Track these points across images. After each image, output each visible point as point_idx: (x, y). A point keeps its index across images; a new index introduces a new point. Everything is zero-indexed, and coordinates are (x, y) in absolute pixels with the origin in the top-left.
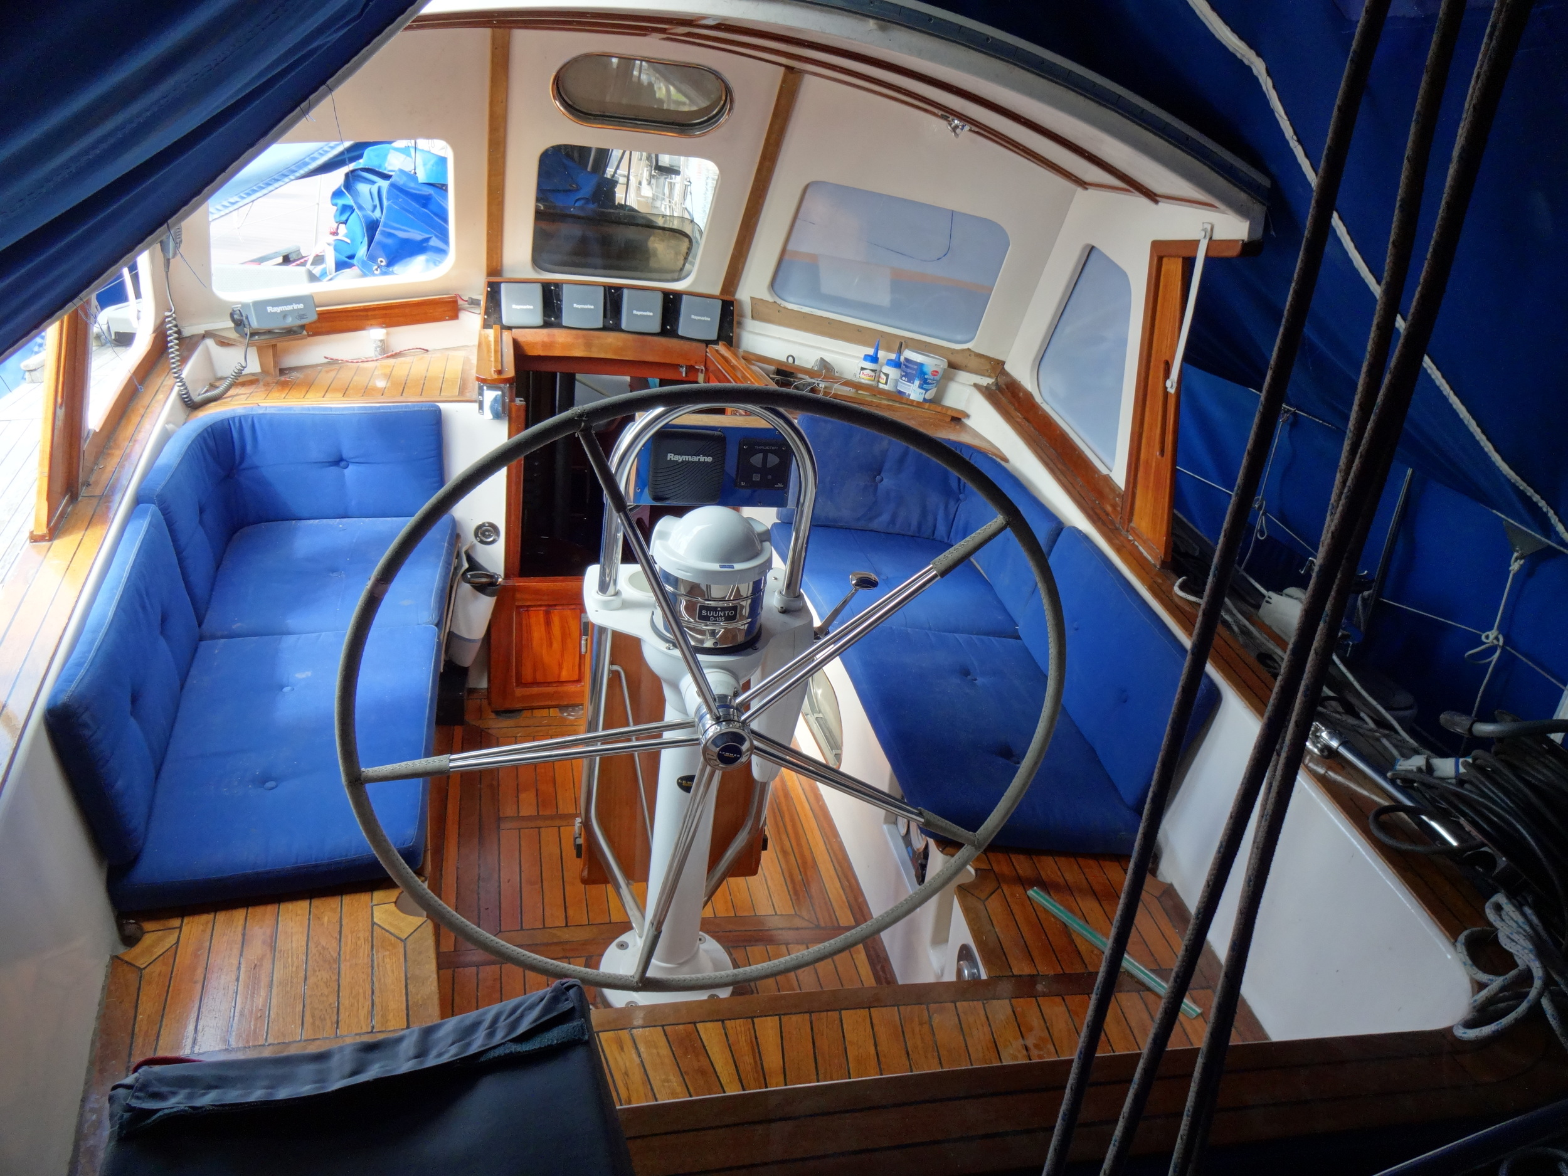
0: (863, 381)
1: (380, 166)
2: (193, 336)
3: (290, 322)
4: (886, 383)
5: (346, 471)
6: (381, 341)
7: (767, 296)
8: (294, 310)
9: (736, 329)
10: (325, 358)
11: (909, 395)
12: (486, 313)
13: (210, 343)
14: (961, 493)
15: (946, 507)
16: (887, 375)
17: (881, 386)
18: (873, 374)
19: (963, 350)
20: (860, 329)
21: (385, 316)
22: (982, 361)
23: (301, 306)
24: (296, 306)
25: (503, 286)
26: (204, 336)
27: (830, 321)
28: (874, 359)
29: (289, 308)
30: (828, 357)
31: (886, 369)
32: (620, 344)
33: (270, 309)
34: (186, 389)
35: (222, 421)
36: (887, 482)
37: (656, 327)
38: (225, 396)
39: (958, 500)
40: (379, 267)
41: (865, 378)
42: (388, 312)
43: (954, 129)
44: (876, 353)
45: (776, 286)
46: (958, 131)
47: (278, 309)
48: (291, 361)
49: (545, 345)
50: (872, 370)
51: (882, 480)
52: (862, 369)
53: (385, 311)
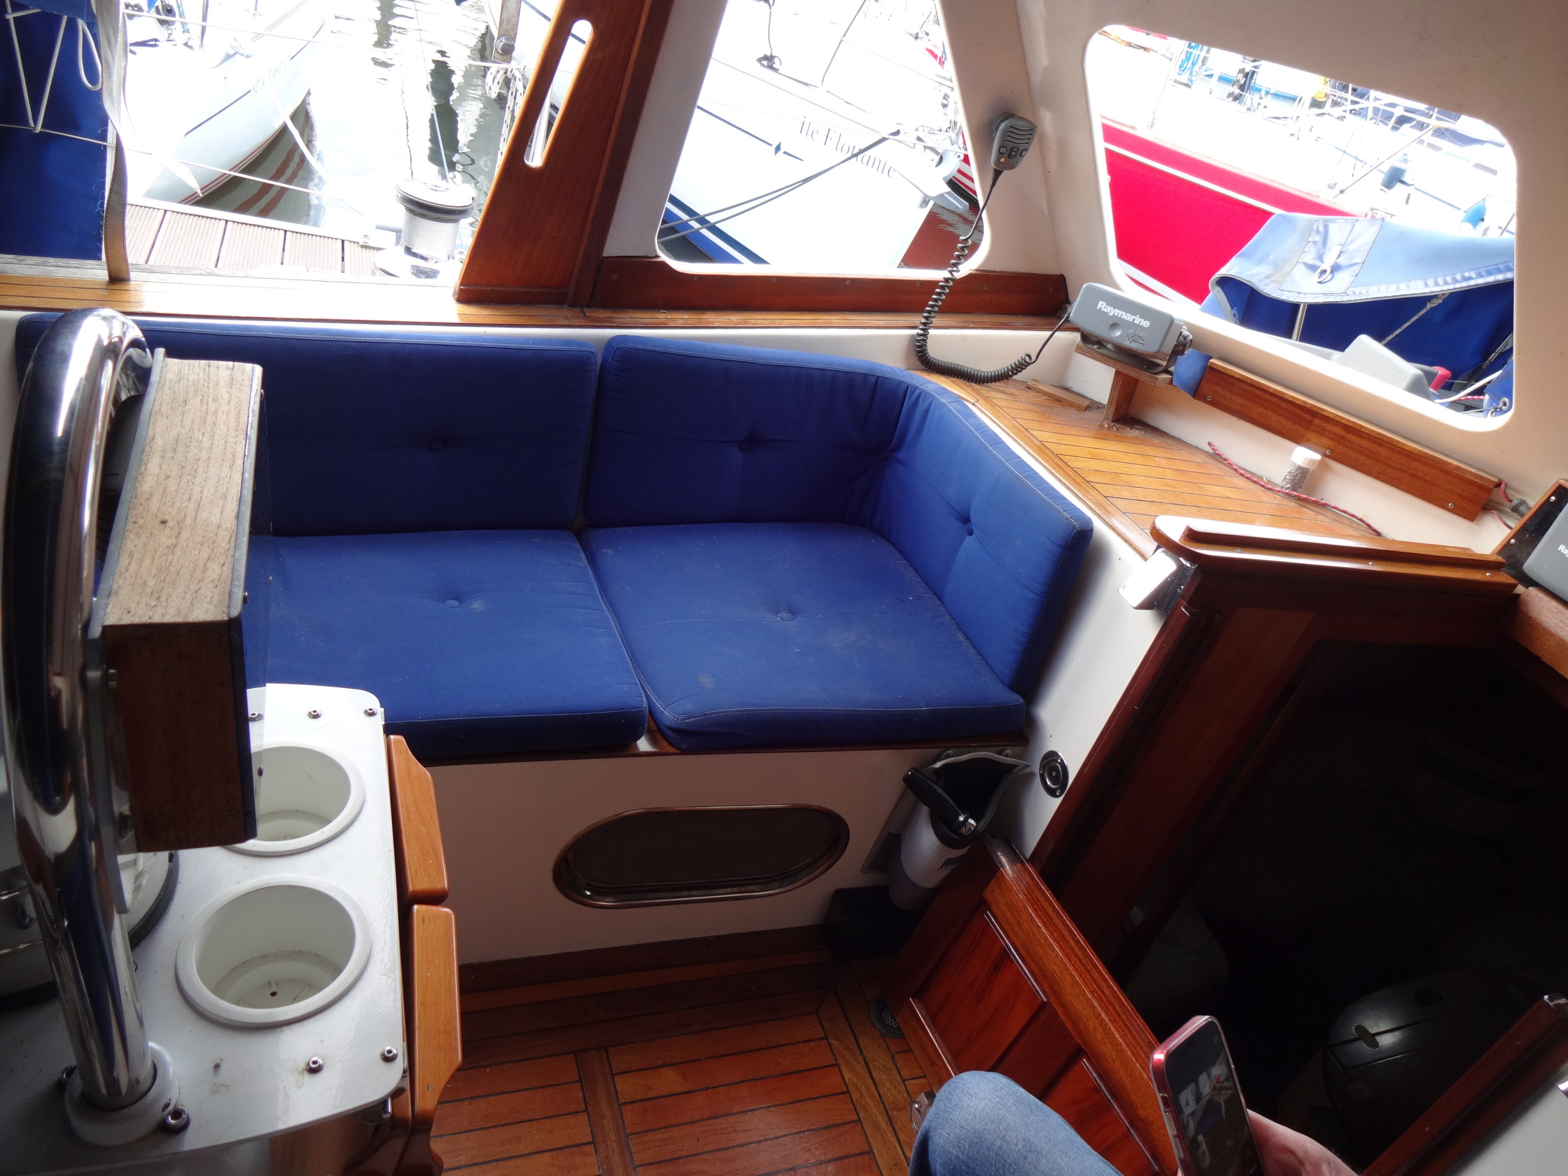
3: (1119, 337)
6: (1300, 468)
8: (1132, 324)
10: (1210, 444)
12: (1518, 534)
21: (1339, 439)
23: (1146, 324)
24: (1138, 320)
29: (1129, 317)
35: (900, 383)
42: (1350, 436)
47: (1112, 311)
53: (1343, 433)
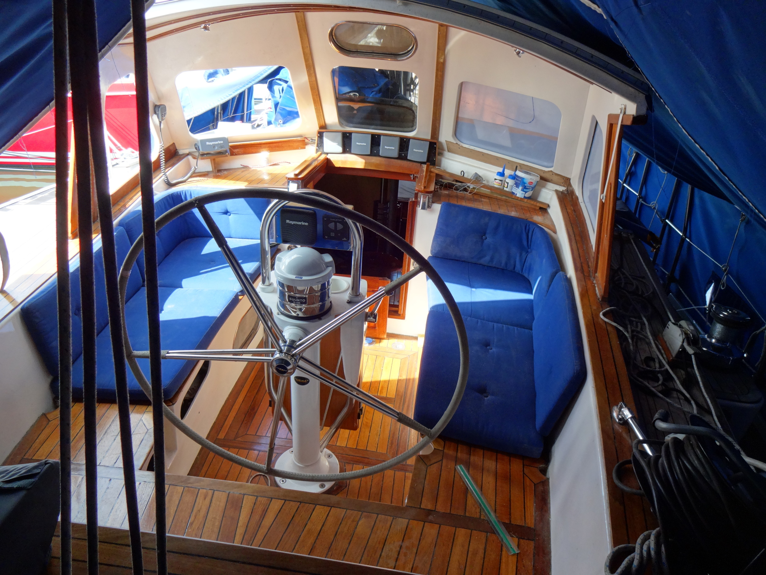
0: (495, 186)
1: (286, 77)
2: (183, 154)
3: (217, 149)
4: (507, 187)
5: (230, 217)
6: (267, 158)
7: (452, 140)
8: (218, 144)
9: (438, 157)
10: (241, 165)
11: (516, 194)
12: (317, 146)
13: (190, 157)
14: (529, 249)
15: (521, 255)
16: (508, 183)
17: (505, 189)
18: (500, 182)
19: (549, 171)
20: (497, 158)
21: (269, 147)
22: (559, 177)
23: (222, 142)
24: (219, 142)
25: (324, 134)
26: (188, 155)
27: (483, 154)
28: (502, 174)
29: (217, 143)
30: (481, 173)
31: (508, 180)
32: (378, 162)
33: (207, 143)
34: (167, 177)
36: (489, 239)
37: (396, 155)
38: (187, 181)
39: (527, 252)
40: (279, 124)
41: (496, 184)
42: (271, 145)
43: (518, 53)
44: (504, 170)
45: (457, 135)
46: (520, 54)
47: (211, 143)
48: (226, 166)
49: (343, 162)
50: (500, 180)
51: (486, 238)
52: (495, 179)
53: (269, 145)
